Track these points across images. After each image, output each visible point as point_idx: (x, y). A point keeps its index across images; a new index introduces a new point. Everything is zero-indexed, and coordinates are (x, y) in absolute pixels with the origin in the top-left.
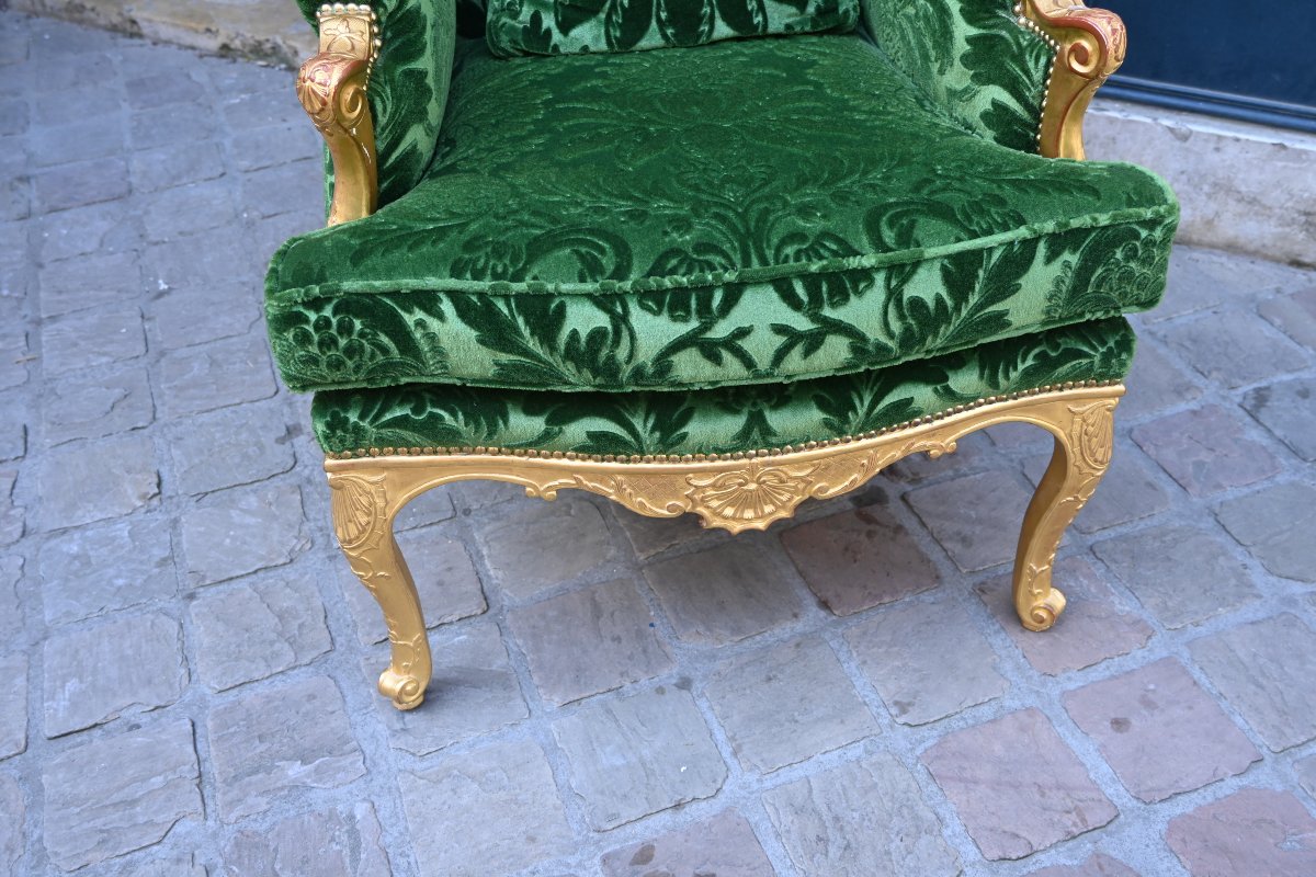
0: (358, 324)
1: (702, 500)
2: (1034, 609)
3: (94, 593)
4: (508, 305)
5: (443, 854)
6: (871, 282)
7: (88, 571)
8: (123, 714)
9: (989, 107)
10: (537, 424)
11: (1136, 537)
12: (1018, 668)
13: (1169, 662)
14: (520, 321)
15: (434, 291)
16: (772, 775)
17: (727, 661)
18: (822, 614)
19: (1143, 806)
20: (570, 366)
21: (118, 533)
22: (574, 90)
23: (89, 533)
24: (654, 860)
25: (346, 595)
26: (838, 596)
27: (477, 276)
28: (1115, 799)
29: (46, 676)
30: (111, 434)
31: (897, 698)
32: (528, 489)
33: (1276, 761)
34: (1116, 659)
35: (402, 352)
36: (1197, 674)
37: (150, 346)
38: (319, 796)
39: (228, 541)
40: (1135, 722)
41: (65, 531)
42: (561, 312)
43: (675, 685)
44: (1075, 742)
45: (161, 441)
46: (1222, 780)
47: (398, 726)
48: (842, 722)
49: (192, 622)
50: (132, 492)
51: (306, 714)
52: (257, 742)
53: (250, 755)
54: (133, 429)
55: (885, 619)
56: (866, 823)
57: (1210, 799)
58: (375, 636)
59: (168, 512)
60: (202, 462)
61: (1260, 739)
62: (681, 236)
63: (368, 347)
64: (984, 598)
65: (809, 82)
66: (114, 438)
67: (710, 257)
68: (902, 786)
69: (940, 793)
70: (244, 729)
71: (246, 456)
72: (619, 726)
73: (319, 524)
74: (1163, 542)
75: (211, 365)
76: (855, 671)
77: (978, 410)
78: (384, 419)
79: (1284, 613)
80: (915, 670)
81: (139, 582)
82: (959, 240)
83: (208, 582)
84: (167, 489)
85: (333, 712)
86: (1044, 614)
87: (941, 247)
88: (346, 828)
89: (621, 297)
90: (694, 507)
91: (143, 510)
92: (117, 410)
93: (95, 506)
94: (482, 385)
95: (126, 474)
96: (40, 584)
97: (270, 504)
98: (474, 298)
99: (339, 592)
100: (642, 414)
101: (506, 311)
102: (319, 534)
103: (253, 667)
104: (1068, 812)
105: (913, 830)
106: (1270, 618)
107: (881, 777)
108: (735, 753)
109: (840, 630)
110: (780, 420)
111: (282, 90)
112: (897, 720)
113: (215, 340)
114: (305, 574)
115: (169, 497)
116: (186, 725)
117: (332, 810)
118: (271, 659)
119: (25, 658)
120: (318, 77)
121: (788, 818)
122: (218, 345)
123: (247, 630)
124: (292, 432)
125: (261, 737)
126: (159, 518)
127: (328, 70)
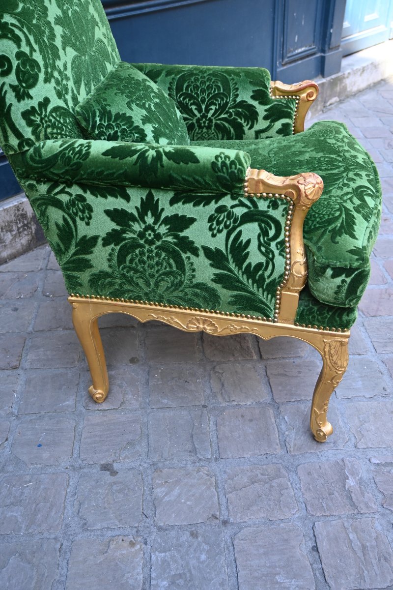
3: (208, 570)
7: (188, 575)
8: (305, 553)
9: (281, 127)
19: (387, 284)
21: (159, 559)
23: (153, 575)
25: (245, 456)
28: (385, 288)
30: (59, 565)
33: (375, 259)
38: (363, 474)
39: (188, 503)
45: (79, 536)
46: (380, 269)
47: (332, 444)
49: (245, 522)
50: (126, 551)
51: (319, 476)
52: (333, 496)
53: (340, 499)
54: (60, 551)
57: (387, 273)
58: (277, 447)
59: (150, 533)
60: (114, 513)
68: (378, 322)
69: (382, 316)
70: (324, 500)
71: (119, 491)
73: (190, 463)
81: (206, 547)
83: (218, 513)
85: (320, 466)
88: (383, 467)
91: (144, 546)
92: (34, 560)
93: (129, 572)
95: (106, 554)
99: (242, 459)
102: (198, 464)
103: (286, 494)
108: (360, 354)
114: (225, 472)
115: (137, 532)
116: (318, 524)
117: (373, 471)
118: (281, 487)
120: (319, 181)
121: (388, 349)
123: (259, 497)
124: (108, 469)
125: (330, 494)
126: (155, 537)
127: (317, 177)
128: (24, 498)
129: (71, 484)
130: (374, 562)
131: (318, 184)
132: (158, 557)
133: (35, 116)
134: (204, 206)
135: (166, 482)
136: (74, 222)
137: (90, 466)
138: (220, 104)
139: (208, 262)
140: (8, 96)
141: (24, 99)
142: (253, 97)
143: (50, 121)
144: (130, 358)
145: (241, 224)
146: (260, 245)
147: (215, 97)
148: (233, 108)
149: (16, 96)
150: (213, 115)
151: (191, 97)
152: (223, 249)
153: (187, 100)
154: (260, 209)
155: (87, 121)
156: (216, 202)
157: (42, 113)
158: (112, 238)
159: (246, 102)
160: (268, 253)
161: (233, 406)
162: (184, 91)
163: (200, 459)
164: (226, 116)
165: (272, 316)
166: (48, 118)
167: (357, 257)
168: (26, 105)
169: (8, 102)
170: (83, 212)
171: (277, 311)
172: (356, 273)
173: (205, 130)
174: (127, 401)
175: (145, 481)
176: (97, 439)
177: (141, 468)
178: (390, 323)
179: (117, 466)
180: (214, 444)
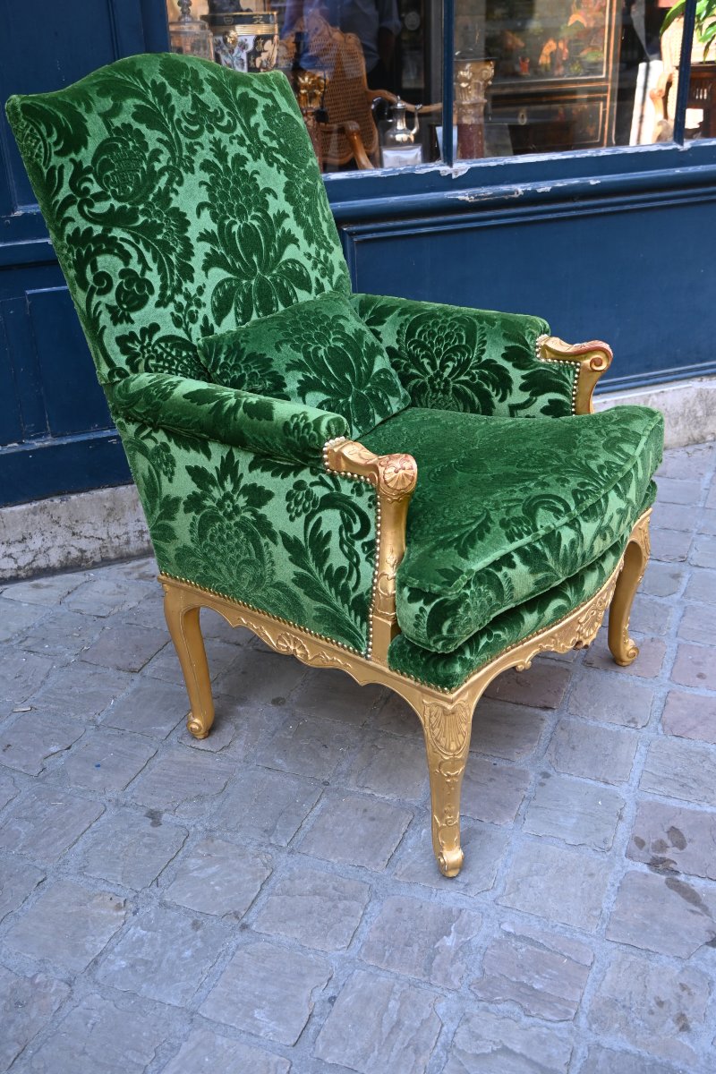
0: (482, 589)
1: (582, 631)
2: (628, 652)
3: (182, 970)
4: (541, 544)
5: (570, 912)
6: (632, 475)
7: (155, 965)
8: (315, 999)
9: (547, 404)
10: (535, 616)
12: (643, 682)
13: (681, 646)
14: (546, 551)
15: (510, 553)
16: (631, 779)
17: (547, 754)
18: (550, 712)
20: (561, 567)
21: (136, 935)
23: (116, 950)
24: (646, 841)
25: (332, 860)
26: (545, 702)
27: (520, 537)
29: (234, 1024)
30: (26, 898)
31: (626, 720)
32: (520, 666)
34: (665, 656)
35: (497, 597)
36: (695, 644)
38: (477, 940)
39: (217, 888)
40: (704, 672)
41: (96, 962)
42: (559, 538)
43: (543, 778)
44: (697, 692)
45: (70, 877)
47: (462, 886)
48: (622, 743)
49: (269, 935)
50: (106, 912)
51: (410, 918)
52: (409, 948)
53: (415, 955)
54: (38, 885)
55: (575, 697)
56: (687, 768)
58: (381, 863)
59: (148, 904)
60: (124, 867)
62: (569, 484)
63: (486, 601)
64: (593, 666)
66: (33, 898)
67: (587, 488)
68: (677, 747)
69: (691, 740)
70: (392, 949)
71: (146, 846)
72: (550, 809)
73: (255, 844)
76: (596, 723)
78: (480, 649)
79: (686, 607)
80: (616, 706)
81: (199, 944)
82: (636, 449)
83: (243, 913)
84: (128, 894)
85: (421, 907)
86: (632, 651)
88: (513, 940)
89: (575, 519)
90: (579, 637)
91: (130, 915)
92: (6, 884)
93: (93, 936)
94: (525, 601)
95: (83, 907)
96: (135, 994)
98: (526, 548)
99: (324, 863)
100: (569, 589)
101: (540, 548)
102: (263, 848)
103: (345, 923)
105: (704, 758)
106: (685, 611)
107: (665, 750)
108: (607, 783)
109: (566, 713)
112: (638, 727)
114: (291, 869)
115: (134, 897)
117: (494, 940)
118: (348, 912)
119: (199, 1031)
120: (407, 465)
121: (662, 788)
122: (10, 810)
123: (310, 913)
124: (154, 817)
125: (406, 945)
126: (150, 911)
127: (408, 461)
128: (42, 816)
129: (101, 819)
130: (398, 1046)
131: (404, 469)
132: (137, 931)
133: (133, 343)
134: (282, 478)
135: (209, 855)
136: (159, 476)
137: (136, 807)
138: (459, 361)
139: (286, 554)
140: (102, 316)
141: (121, 323)
142: (505, 356)
143: (156, 351)
144: (275, 697)
145: (321, 509)
146: (342, 542)
147: (455, 350)
148: (477, 368)
149: (112, 318)
150: (450, 376)
151: (423, 347)
152: (302, 539)
153: (419, 350)
154: (343, 492)
155: (208, 357)
156: (295, 475)
157: (144, 340)
158: (194, 503)
159: (495, 362)
160: (351, 555)
161: (364, 794)
162: (416, 338)
163: (271, 844)
164: (467, 378)
165: (364, 649)
166: (153, 348)
167: (446, 580)
168: (123, 329)
169: (102, 324)
170: (166, 465)
171: (370, 643)
172: (437, 600)
173: (440, 395)
174: (232, 748)
175: (186, 845)
176: (166, 779)
177: (193, 829)
178: (698, 753)
179: (166, 817)
180: (301, 832)
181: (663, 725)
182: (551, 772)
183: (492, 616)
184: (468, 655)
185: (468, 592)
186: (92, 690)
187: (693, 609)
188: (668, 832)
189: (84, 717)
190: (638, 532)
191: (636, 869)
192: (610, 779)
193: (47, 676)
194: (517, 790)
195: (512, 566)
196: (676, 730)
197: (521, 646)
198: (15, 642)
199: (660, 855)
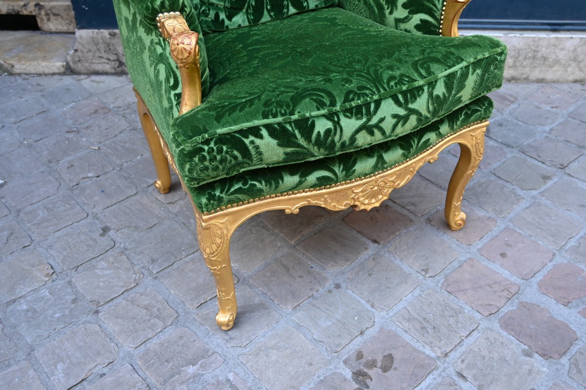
0: (225, 148)
1: (358, 198)
2: (456, 221)
3: (47, 324)
4: (291, 126)
5: (277, 382)
6: (423, 90)
7: (38, 315)
8: (93, 371)
9: (419, 22)
10: (296, 179)
11: (472, 188)
12: (458, 245)
13: (507, 229)
14: (297, 132)
15: (258, 126)
16: (391, 310)
17: (350, 273)
18: (376, 245)
19: (526, 281)
20: (316, 148)
21: (43, 294)
22: (249, 42)
23: (28, 298)
24: (364, 357)
25: (172, 291)
26: (378, 237)
27: (275, 116)
28: (516, 282)
29: (44, 366)
30: (13, 252)
31: (421, 268)
32: (287, 211)
33: (560, 253)
34: (489, 233)
35: (243, 157)
36: (519, 231)
37: (10, 209)
38: (208, 376)
39: (101, 284)
40: (508, 253)
41: (14, 301)
42: (313, 125)
43: (335, 287)
44: (491, 266)
45: (41, 249)
46: (546, 264)
47: (227, 337)
48: (406, 283)
49: (104, 322)
50: (40, 275)
51: (183, 345)
52: (166, 363)
53: (166, 369)
54: (24, 247)
55: (400, 241)
56: (436, 317)
57: (546, 272)
58: (195, 304)
59: (63, 279)
60: (68, 253)
61: (551, 247)
62: (350, 85)
63: (229, 158)
64: (432, 223)
65: (340, 25)
66: (16, 254)
67: (364, 91)
68: (441, 299)
69: (456, 298)
70: (157, 360)
71: (88, 246)
72: (321, 310)
73: (141, 266)
74: (482, 187)
75: (47, 210)
76: (400, 263)
77: (445, 140)
78: (231, 191)
79: (535, 202)
80: (422, 256)
81: (67, 312)
82: (446, 70)
83: (102, 304)
84: (58, 269)
85: (194, 341)
86: (460, 222)
87: (442, 73)
88: (228, 385)
89: (336, 114)
90: (354, 202)
91: (50, 281)
92: (11, 241)
93: (24, 286)
94: (276, 165)
95: (33, 268)
96: (16, 327)
97: (113, 263)
98: (276, 126)
99: (167, 291)
101: (290, 129)
102: (143, 270)
103: (146, 333)
104: (503, 291)
105: (454, 314)
106: (531, 205)
107: (432, 298)
108: (373, 306)
109: (386, 249)
110: (389, 157)
111: (12, 85)
112: (426, 276)
113: (43, 199)
114: (147, 288)
115: (60, 272)
116: (128, 366)
117: (217, 380)
118: (152, 327)
119: (27, 362)
120: (187, 41)
121: (406, 324)
122: (45, 201)
123: (134, 319)
124: (105, 230)
125: (167, 361)
126: (60, 283)
127: (189, 38)
128: (55, 210)
129: (80, 222)
131: (183, 44)
132: (45, 292)
134: (147, 35)
137: (102, 222)
145: (159, 62)
146: (166, 90)
152: (154, 81)
154: (167, 53)
156: (151, 35)
160: (169, 100)
163: (149, 269)
174: (175, 204)
175: (107, 252)
176: (128, 211)
177: (119, 244)
178: (453, 309)
179: (111, 233)
180: (170, 268)
181: (446, 280)
182: (343, 285)
183: (242, 170)
184: (218, 193)
185: (206, 148)
186: (134, 147)
187: (539, 205)
188: (385, 356)
189: (118, 162)
190: (469, 138)
191: (344, 373)
192: (376, 304)
193: (121, 133)
194: (311, 289)
195: (261, 137)
196: (452, 287)
197: (286, 197)
198: (122, 109)
199: (366, 370)
